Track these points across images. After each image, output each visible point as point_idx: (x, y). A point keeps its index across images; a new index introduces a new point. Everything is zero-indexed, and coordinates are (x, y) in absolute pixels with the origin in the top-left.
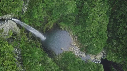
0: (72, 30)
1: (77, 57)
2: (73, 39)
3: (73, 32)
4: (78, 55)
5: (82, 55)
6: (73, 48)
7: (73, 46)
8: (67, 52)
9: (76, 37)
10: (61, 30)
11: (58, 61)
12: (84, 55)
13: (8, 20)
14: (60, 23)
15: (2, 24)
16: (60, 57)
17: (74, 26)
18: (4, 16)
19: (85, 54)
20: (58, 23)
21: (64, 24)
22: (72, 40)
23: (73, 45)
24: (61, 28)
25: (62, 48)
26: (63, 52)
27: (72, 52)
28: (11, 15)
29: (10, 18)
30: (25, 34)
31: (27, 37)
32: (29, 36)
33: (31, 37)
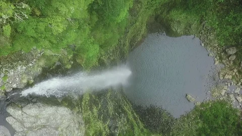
0: (213, 29)
2: (221, 58)
3: (218, 35)
6: (226, 87)
7: (225, 81)
8: (208, 104)
9: (232, 51)
10: (176, 35)
14: (168, 12)
16: (189, 130)
17: (219, 17)
20: (162, 13)
21: (184, 15)
22: (217, 63)
23: (222, 78)
24: (175, 28)
25: (189, 96)
26: (196, 108)
27: (223, 103)
28: (19, 68)
29: (22, 89)
30: (95, 110)
31: (104, 121)
32: (108, 111)
33: (115, 110)
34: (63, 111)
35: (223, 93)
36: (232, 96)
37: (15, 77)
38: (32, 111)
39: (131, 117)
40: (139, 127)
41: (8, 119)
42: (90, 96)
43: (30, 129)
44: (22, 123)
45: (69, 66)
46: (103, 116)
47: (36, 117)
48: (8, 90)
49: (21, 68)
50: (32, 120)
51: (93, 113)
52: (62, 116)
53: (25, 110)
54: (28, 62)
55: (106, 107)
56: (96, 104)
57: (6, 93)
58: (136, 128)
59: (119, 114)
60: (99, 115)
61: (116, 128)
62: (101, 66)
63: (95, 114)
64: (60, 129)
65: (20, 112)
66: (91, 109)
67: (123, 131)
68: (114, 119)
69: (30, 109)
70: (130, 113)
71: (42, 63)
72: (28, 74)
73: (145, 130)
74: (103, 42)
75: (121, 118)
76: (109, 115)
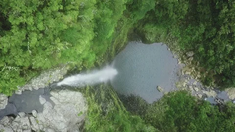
0: (176, 38)
1: (199, 101)
2: (182, 59)
3: (180, 43)
4: (201, 96)
5: (207, 93)
6: (186, 81)
7: (185, 76)
8: (174, 93)
9: (191, 54)
10: (149, 42)
11: (157, 121)
12: (211, 93)
13: (52, 93)
14: (143, 26)
15: (32, 118)
16: (159, 112)
17: (180, 29)
19: (215, 89)
20: (138, 27)
21: (154, 28)
22: (180, 63)
23: (183, 74)
24: (148, 37)
25: (159, 88)
26: (164, 96)
27: (184, 92)
29: (58, 82)
30: (93, 96)
31: (99, 103)
32: (101, 98)
33: (106, 96)
34: (78, 94)
35: (184, 85)
36: (191, 87)
37: (55, 75)
38: (63, 93)
39: (116, 102)
40: (122, 109)
41: (51, 98)
42: (90, 87)
43: (62, 103)
44: (58, 100)
45: (81, 69)
46: (98, 100)
47: (65, 97)
48: (51, 83)
49: (58, 71)
50: (64, 98)
51: (92, 98)
52: (78, 97)
53: (60, 93)
54: (61, 68)
56: (94, 92)
57: (50, 84)
58: (120, 110)
59: (108, 99)
60: (96, 100)
61: (106, 108)
63: (93, 99)
64: (76, 105)
65: (57, 94)
66: (90, 95)
67: (111, 111)
68: (105, 102)
70: (116, 99)
71: (68, 68)
72: (60, 73)
73: (127, 112)
74: (98, 52)
75: (109, 102)
76: (102, 100)
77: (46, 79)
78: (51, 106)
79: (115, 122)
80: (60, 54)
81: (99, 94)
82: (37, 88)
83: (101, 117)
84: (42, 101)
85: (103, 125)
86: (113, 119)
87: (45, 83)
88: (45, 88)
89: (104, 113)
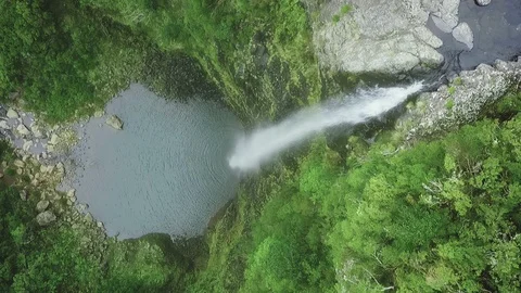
0: (84, 255)
1: (15, 101)
2: (64, 202)
3: (74, 244)
4: (11, 114)
6: (50, 149)
7: (53, 160)
8: (80, 115)
9: (44, 217)
10: (154, 238)
11: (116, 42)
13: (437, 57)
14: (171, 278)
16: (112, 63)
17: (74, 279)
18: (500, 85)
20: (182, 275)
21: (142, 275)
22: (70, 193)
23: (59, 165)
24: (154, 250)
25: (116, 125)
26: (102, 104)
27: (53, 119)
28: (430, 123)
29: (423, 91)
30: (295, 78)
31: (276, 63)
32: (273, 79)
33: (258, 84)
35: (54, 137)
36: (38, 134)
37: (435, 109)
38: (405, 60)
39: (225, 76)
40: (209, 61)
41: (438, 43)
42: (306, 102)
43: (404, 32)
44: (418, 40)
45: (352, 139)
46: (279, 71)
47: (397, 51)
48: (444, 87)
49: (428, 123)
50: (402, 46)
51: (300, 73)
53: (415, 60)
54: (418, 134)
55: (276, 87)
56: (295, 90)
57: (447, 82)
58: (213, 56)
59: (250, 79)
60: (287, 71)
61: (255, 53)
62: (291, 158)
63: (294, 72)
64: (357, 37)
65: (422, 56)
66: (303, 80)
67: (242, 48)
68: (260, 68)
69: (408, 63)
70: (227, 84)
71: (396, 136)
72: (417, 116)
73: (196, 55)
74: (293, 198)
75: (247, 71)
76: (270, 73)
77: (464, 96)
78: (436, 21)
79: (229, 19)
80: (449, 163)
81: (278, 88)
82: (483, 67)
83: (267, 29)
84: (464, 34)
85: (261, 5)
86: (235, 27)
87: (462, 83)
88: (458, 70)
89: (261, 37)
